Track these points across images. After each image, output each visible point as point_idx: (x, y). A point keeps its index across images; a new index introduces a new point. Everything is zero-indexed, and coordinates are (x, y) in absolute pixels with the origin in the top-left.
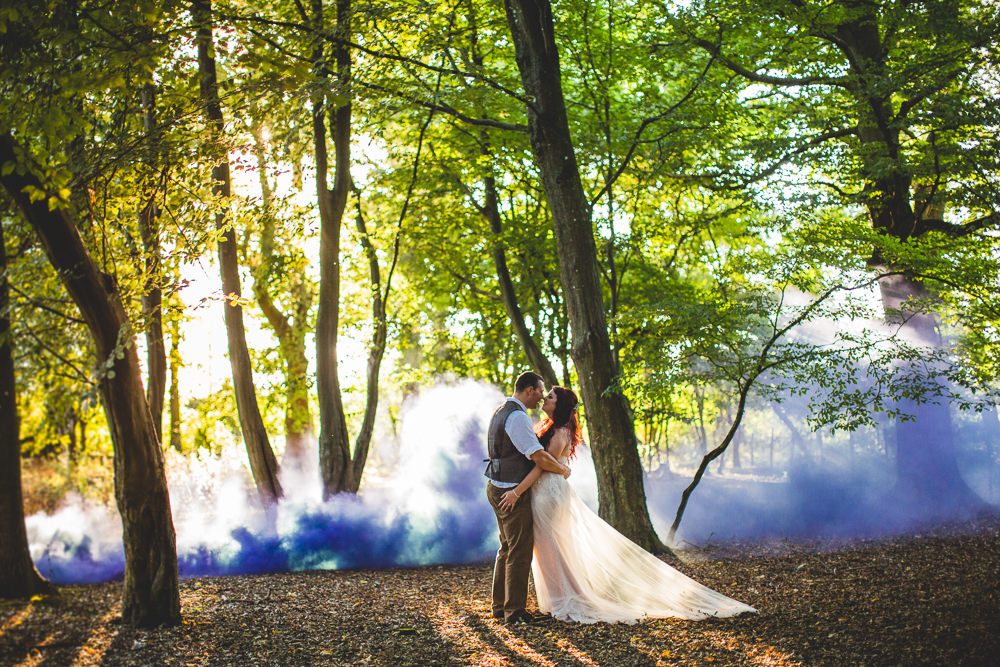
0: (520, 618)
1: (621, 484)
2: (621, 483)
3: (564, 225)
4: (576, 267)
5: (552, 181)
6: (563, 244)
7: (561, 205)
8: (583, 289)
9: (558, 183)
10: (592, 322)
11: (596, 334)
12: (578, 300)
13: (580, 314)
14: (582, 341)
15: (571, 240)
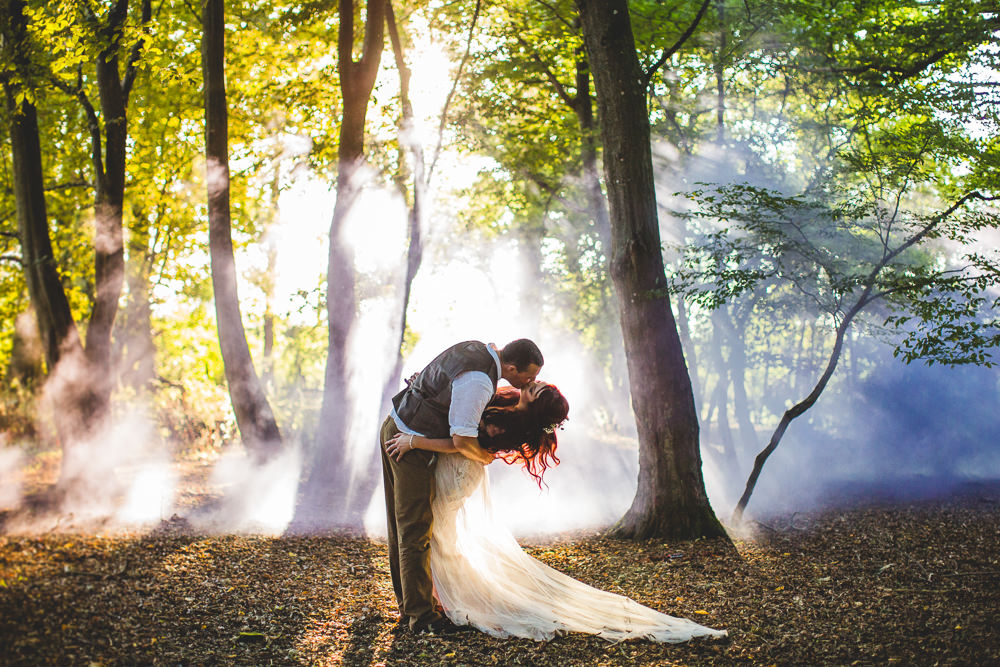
0: (430, 627)
1: (667, 443)
2: (667, 441)
3: (608, 100)
4: (620, 156)
5: (596, 41)
6: (606, 125)
7: (605, 74)
8: (628, 183)
9: (603, 44)
10: (639, 228)
11: (641, 243)
12: (622, 197)
13: (623, 217)
14: (624, 252)
15: (616, 120)
